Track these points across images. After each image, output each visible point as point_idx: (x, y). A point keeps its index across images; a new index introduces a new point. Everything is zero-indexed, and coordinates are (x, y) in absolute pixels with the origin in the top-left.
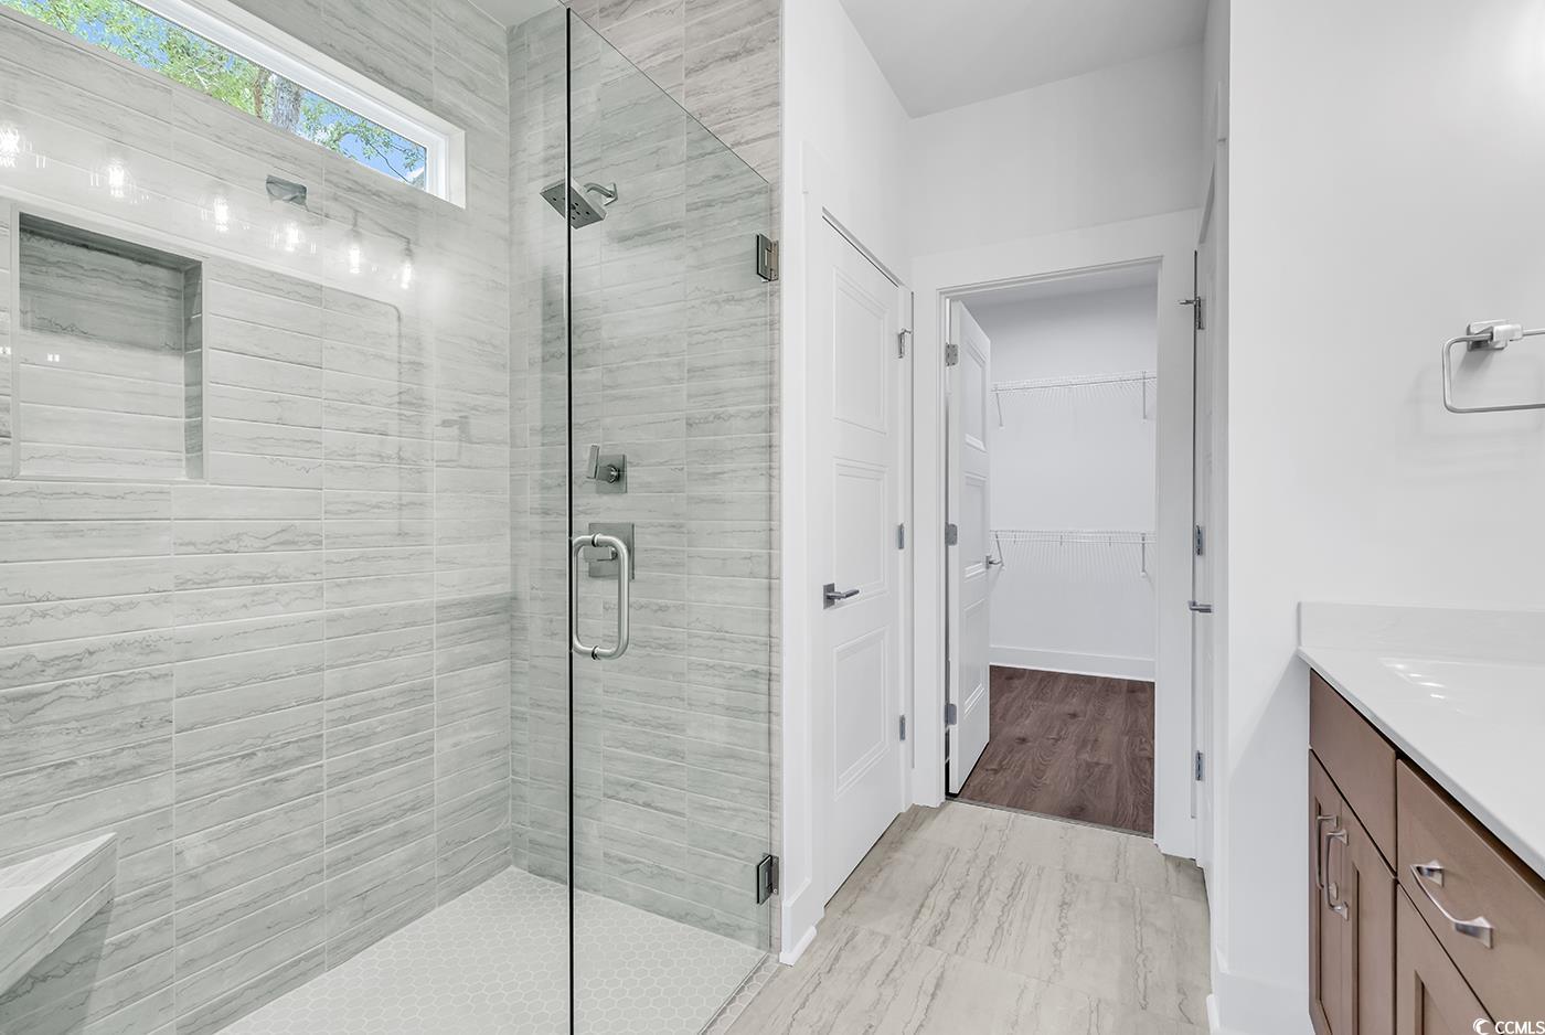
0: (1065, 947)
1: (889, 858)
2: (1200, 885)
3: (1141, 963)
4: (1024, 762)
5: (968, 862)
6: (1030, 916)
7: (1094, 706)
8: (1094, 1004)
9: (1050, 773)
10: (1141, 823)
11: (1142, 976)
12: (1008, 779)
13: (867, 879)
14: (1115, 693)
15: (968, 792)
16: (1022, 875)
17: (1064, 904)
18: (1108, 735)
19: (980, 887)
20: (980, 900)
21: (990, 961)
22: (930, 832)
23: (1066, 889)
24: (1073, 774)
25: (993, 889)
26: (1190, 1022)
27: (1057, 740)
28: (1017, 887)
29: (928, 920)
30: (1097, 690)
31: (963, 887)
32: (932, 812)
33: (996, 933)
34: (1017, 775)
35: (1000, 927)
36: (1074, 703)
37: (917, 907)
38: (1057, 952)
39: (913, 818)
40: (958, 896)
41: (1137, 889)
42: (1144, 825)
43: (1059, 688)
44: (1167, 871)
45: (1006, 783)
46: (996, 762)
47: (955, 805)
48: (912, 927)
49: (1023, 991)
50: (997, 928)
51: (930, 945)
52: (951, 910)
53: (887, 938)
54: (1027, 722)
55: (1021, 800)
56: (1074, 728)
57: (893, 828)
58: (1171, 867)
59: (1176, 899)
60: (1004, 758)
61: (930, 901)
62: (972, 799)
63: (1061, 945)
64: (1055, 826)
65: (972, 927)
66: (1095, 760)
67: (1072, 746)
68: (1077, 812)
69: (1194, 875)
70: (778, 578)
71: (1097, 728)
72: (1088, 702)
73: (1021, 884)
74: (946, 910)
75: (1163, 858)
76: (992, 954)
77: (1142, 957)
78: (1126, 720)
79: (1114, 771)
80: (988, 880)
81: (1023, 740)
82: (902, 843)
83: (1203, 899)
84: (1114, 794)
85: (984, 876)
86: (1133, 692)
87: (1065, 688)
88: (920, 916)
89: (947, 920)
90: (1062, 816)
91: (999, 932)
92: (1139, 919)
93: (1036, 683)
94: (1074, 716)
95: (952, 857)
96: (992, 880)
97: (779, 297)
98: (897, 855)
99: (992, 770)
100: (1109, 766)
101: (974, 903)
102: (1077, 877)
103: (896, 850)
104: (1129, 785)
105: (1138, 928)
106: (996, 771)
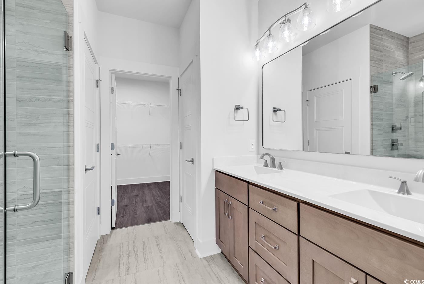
0: (163, 255)
1: (101, 255)
2: (183, 227)
3: (180, 250)
4: (130, 211)
5: (127, 245)
6: (151, 252)
7: (141, 192)
8: (176, 265)
9: (138, 212)
10: (165, 217)
11: (182, 253)
12: (127, 218)
13: (96, 266)
14: (145, 187)
15: (117, 226)
16: (144, 242)
17: (158, 245)
18: (148, 198)
19: (134, 251)
20: (136, 255)
21: (147, 269)
22: (112, 242)
23: (156, 241)
24: (144, 211)
25: (138, 249)
26: (195, 258)
27: (136, 203)
28: (144, 246)
29: (123, 268)
30: (140, 187)
31: (129, 253)
32: (109, 236)
33: (145, 261)
34: (130, 216)
35: (145, 258)
36: (135, 192)
37: (118, 266)
38: (162, 257)
39: (104, 239)
40: (129, 256)
41: (172, 233)
42: (166, 218)
43: (130, 189)
44: (176, 226)
45: (127, 219)
46: (122, 214)
47: (115, 231)
48: (119, 272)
49: (159, 272)
50: (144, 259)
51: (128, 274)
52: (129, 261)
53: (113, 280)
54: (125, 200)
55: (134, 223)
56: (139, 199)
57: (98, 246)
58: (176, 225)
59: (180, 232)
60: (124, 212)
61: (121, 262)
62: (119, 227)
63: (162, 256)
64: (146, 226)
65: (137, 263)
66: (148, 205)
67: (140, 204)
68: (150, 220)
69: (182, 225)
70: (73, 165)
71: (145, 197)
72: (139, 191)
73: (145, 245)
74: (127, 262)
75: (173, 224)
76: (146, 267)
77: (180, 248)
78: (150, 193)
79: (154, 207)
80: (136, 248)
81: (127, 206)
82: (103, 249)
83: (185, 230)
84: (156, 213)
85: (134, 247)
86: (149, 186)
87: (131, 188)
88: (121, 267)
89: (129, 265)
90: (147, 223)
91: (146, 260)
92: (175, 240)
93: (123, 189)
94: (137, 195)
95: (122, 246)
96: (137, 247)
97: (73, 58)
98: (103, 254)
99: (122, 217)
100: (152, 206)
101: (135, 256)
102: (157, 236)
103: (102, 252)
104: (158, 209)
105: (176, 242)
106: (123, 217)
